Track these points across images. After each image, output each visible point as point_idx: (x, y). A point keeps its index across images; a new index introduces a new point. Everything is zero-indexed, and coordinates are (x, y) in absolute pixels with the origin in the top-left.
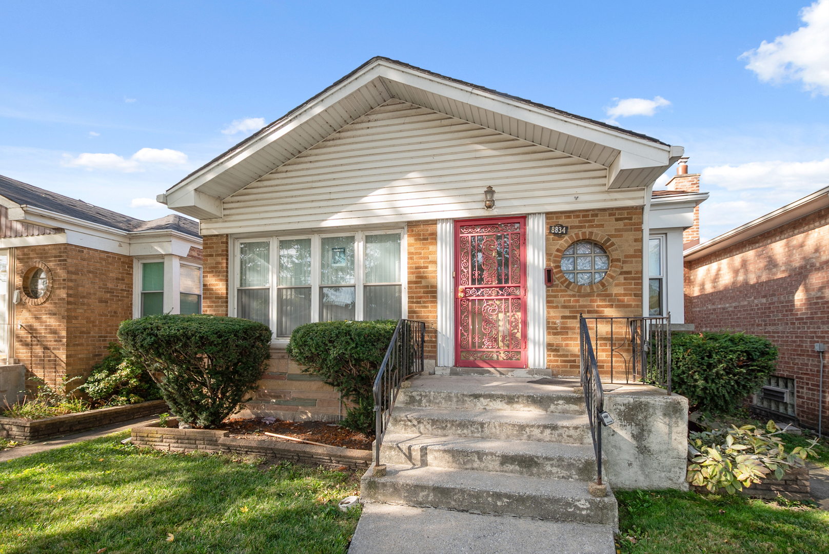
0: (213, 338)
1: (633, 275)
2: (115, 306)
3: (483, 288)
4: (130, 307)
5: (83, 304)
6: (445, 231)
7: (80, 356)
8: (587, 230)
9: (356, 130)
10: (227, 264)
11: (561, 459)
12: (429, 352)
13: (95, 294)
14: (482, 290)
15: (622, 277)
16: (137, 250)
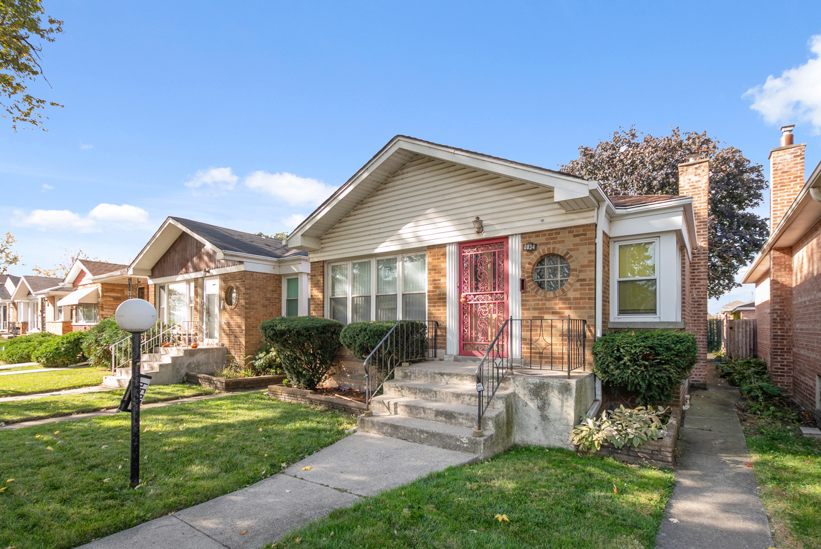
0: (303, 332)
1: (587, 282)
2: (271, 309)
3: (478, 295)
4: (280, 309)
5: (253, 309)
6: (452, 250)
7: (252, 342)
8: (551, 246)
9: (395, 181)
10: (323, 281)
11: (467, 415)
12: (442, 343)
13: (260, 302)
14: (477, 296)
15: (578, 284)
16: (283, 270)
